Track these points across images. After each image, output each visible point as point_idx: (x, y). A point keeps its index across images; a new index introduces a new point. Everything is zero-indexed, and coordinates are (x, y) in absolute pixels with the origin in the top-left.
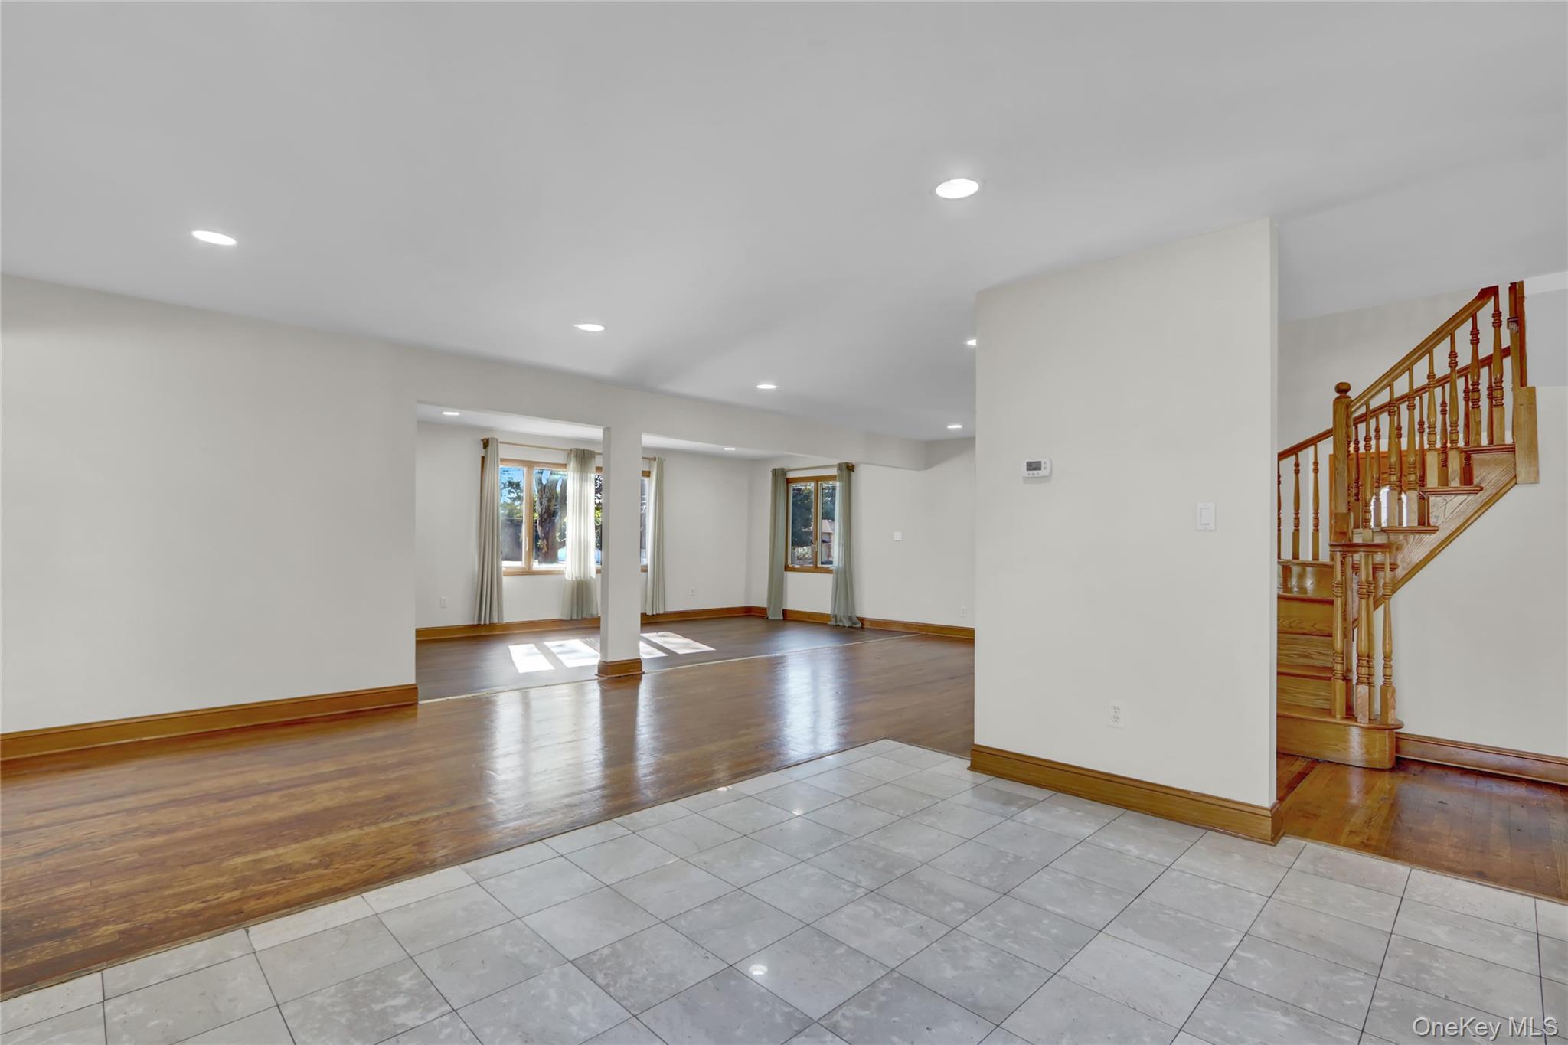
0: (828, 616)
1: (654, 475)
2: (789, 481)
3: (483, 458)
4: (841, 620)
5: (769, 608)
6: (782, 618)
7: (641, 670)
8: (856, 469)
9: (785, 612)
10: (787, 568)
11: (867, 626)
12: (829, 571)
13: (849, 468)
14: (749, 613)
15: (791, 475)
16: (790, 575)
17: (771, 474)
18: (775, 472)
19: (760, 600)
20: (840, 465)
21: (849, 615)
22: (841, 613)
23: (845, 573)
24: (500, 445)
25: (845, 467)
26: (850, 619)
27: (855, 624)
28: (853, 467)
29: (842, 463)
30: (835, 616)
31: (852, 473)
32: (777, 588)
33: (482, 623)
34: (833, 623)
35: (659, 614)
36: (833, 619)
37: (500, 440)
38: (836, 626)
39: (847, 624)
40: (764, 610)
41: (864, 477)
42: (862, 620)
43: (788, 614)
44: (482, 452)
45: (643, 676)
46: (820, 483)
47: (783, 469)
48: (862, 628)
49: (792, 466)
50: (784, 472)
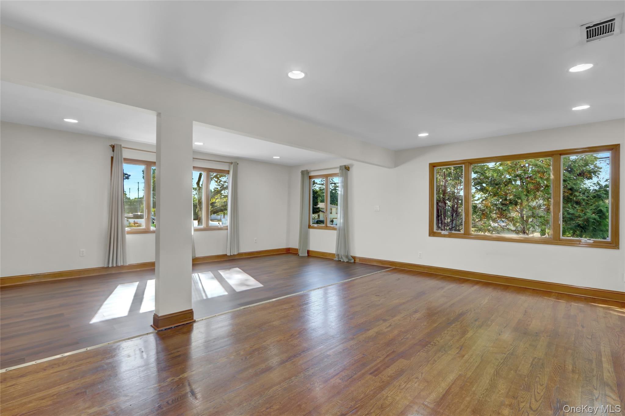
0: (334, 255)
1: (231, 173)
2: (310, 178)
3: (112, 158)
4: (342, 258)
5: (300, 249)
6: (307, 255)
7: (193, 319)
8: (350, 169)
9: (308, 252)
10: (310, 227)
11: (357, 261)
12: (334, 229)
13: (347, 168)
14: (289, 252)
15: (312, 174)
16: (311, 231)
17: (300, 173)
18: (303, 173)
19: (294, 244)
20: (341, 166)
21: (347, 254)
22: (342, 253)
23: (344, 230)
24: (123, 149)
25: (344, 168)
26: (347, 257)
27: (350, 260)
28: (349, 168)
29: (342, 166)
30: (338, 255)
31: (348, 172)
32: (304, 238)
33: (110, 265)
34: (336, 259)
35: (235, 255)
36: (337, 257)
37: (123, 146)
38: (338, 261)
39: (346, 260)
40: (297, 250)
41: (355, 173)
42: (354, 258)
43: (310, 253)
44: (110, 154)
45: (195, 325)
46: (328, 178)
47: (307, 170)
48: (354, 262)
49: (312, 169)
50: (308, 172)
